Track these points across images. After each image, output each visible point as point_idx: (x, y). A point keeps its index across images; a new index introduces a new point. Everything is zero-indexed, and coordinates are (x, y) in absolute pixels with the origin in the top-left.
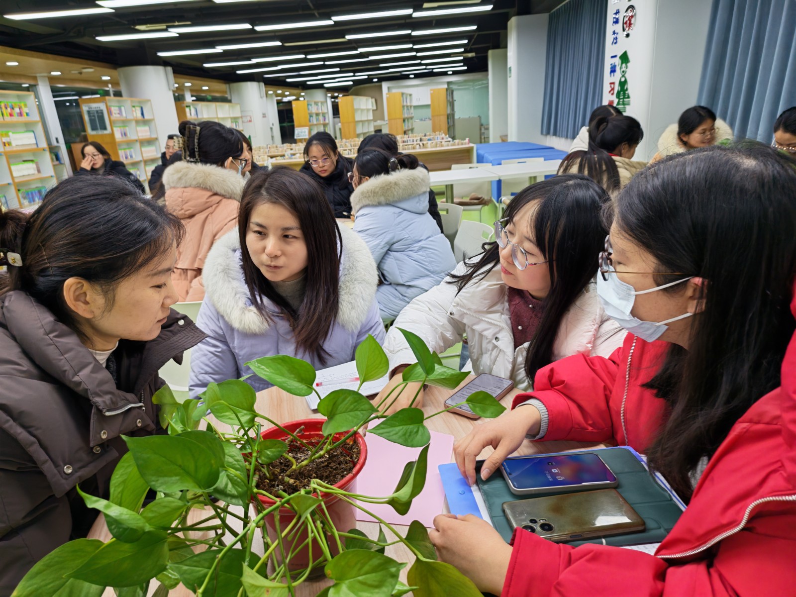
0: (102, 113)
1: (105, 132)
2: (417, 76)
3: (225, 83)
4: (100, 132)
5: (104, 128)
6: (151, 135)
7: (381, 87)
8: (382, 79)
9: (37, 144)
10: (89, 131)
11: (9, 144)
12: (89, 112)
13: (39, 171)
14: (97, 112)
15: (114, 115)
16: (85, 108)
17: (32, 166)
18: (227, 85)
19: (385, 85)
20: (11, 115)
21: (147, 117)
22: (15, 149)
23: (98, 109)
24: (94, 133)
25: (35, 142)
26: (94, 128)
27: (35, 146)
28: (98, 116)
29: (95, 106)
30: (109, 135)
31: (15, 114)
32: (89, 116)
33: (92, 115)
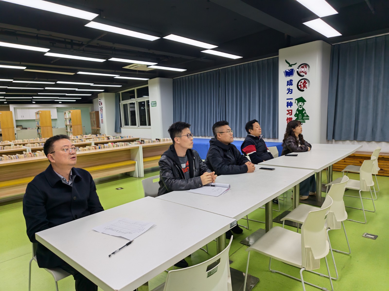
7: (9, 107)
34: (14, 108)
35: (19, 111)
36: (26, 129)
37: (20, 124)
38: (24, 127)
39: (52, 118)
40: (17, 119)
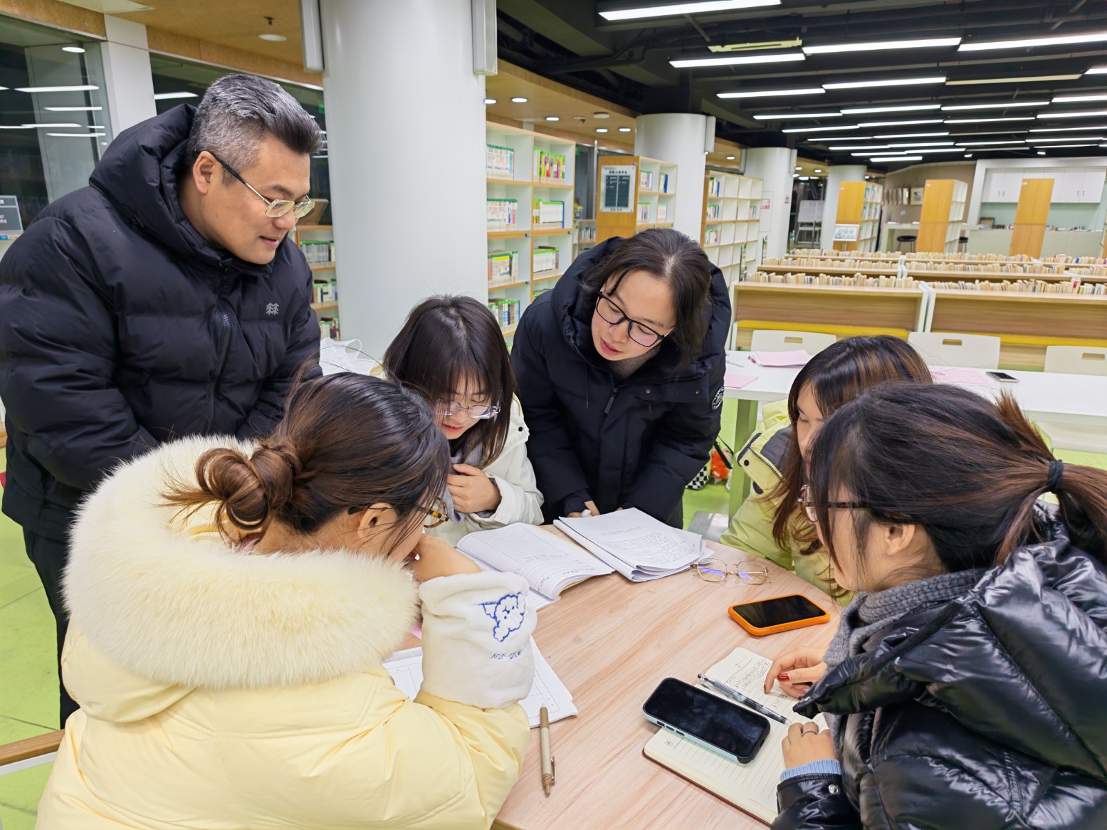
0: (628, 181)
1: (624, 210)
2: (1051, 154)
3: (741, 148)
4: (617, 210)
5: (625, 202)
6: (666, 219)
7: (974, 166)
8: (979, 155)
9: (563, 222)
10: (602, 207)
11: (537, 219)
12: (608, 178)
13: (557, 266)
14: (621, 177)
15: (641, 185)
16: (605, 172)
17: (551, 255)
18: (744, 151)
19: (981, 166)
20: (548, 175)
21: (669, 191)
22: (541, 228)
23: (624, 174)
24: (608, 210)
25: (562, 220)
26: (609, 203)
27: (560, 227)
28: (620, 186)
29: (620, 169)
30: (628, 214)
31: (552, 174)
32: (608, 184)
33: (611, 182)
34: (987, 170)
35: (996, 178)
36: (1003, 227)
37: (989, 213)
38: (998, 222)
39: (1052, 201)
40: (984, 201)
